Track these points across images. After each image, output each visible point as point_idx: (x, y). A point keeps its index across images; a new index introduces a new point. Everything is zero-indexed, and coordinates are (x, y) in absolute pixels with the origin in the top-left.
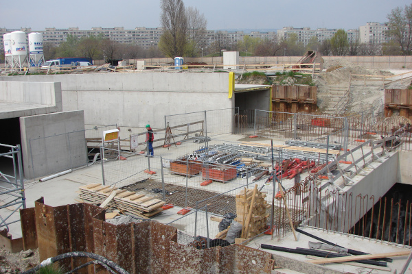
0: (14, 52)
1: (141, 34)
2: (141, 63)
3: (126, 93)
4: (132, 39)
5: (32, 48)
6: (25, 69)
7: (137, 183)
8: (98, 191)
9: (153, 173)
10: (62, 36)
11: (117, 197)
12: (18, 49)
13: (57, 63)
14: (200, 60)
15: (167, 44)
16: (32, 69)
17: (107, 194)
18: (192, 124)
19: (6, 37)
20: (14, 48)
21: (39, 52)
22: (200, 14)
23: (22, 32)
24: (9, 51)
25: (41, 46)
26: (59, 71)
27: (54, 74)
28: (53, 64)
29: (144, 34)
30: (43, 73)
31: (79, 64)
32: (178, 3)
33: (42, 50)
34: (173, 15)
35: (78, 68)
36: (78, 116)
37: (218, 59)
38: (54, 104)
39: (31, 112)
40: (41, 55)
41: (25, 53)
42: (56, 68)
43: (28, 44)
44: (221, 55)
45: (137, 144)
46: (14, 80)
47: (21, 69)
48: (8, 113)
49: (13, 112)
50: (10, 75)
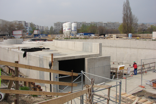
0: (67, 30)
1: (109, 25)
2: (114, 36)
3: (118, 48)
4: (106, 26)
5: (73, 29)
6: (71, 36)
7: (138, 92)
8: (127, 97)
9: (144, 87)
10: (79, 25)
11: (138, 102)
12: (68, 29)
13: (82, 35)
14: (138, 35)
15: (125, 28)
16: (73, 37)
17: (133, 99)
18: (151, 63)
19: (64, 25)
20: (67, 29)
21: (75, 31)
22: (136, 17)
23: (70, 23)
24: (65, 30)
25: (76, 28)
26: (84, 38)
27: (82, 39)
28: (81, 35)
29: (110, 25)
30: (78, 38)
31: (91, 35)
32: (129, 12)
33: (76, 30)
34: (127, 17)
35: (91, 37)
36: (108, 58)
37: (150, 35)
38: (98, 53)
39: (89, 56)
40: (76, 32)
41: (71, 30)
42: (83, 37)
43: (71, 27)
44: (152, 33)
45: (130, 72)
46: (71, 41)
47: (69, 37)
48: (81, 56)
49: (83, 56)
50: (65, 39)
